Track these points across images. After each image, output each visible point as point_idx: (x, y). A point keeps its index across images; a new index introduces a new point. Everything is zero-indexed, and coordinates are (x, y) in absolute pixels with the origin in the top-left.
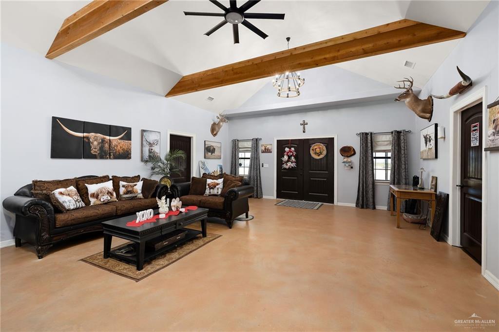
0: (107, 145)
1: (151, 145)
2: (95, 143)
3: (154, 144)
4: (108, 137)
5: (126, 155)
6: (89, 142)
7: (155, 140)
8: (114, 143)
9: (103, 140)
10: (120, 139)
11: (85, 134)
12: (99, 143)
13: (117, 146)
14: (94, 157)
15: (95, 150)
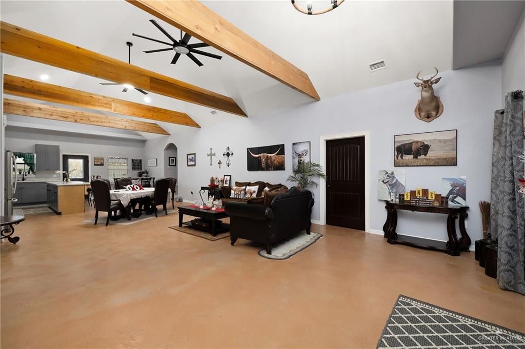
0: (269, 161)
1: (300, 156)
2: (264, 160)
3: (303, 154)
4: (270, 155)
5: (281, 167)
6: (261, 160)
7: (304, 151)
8: (273, 158)
9: (267, 157)
10: (276, 155)
11: (259, 155)
12: (265, 160)
13: (275, 160)
14: (262, 169)
15: (263, 165)
